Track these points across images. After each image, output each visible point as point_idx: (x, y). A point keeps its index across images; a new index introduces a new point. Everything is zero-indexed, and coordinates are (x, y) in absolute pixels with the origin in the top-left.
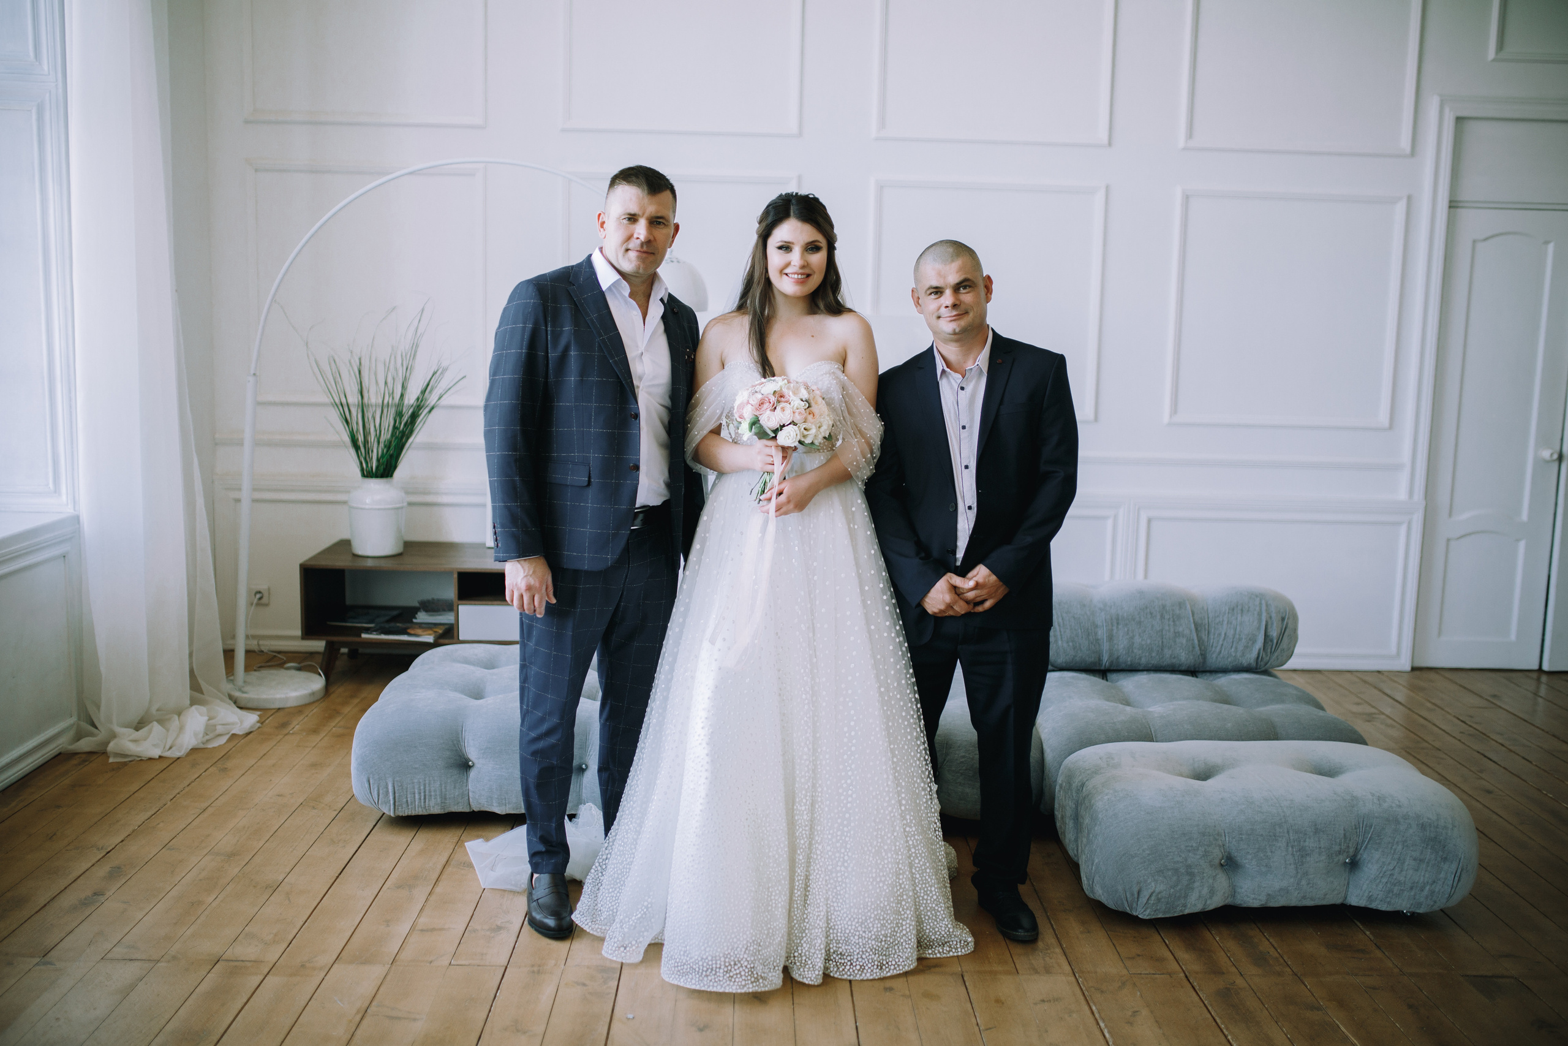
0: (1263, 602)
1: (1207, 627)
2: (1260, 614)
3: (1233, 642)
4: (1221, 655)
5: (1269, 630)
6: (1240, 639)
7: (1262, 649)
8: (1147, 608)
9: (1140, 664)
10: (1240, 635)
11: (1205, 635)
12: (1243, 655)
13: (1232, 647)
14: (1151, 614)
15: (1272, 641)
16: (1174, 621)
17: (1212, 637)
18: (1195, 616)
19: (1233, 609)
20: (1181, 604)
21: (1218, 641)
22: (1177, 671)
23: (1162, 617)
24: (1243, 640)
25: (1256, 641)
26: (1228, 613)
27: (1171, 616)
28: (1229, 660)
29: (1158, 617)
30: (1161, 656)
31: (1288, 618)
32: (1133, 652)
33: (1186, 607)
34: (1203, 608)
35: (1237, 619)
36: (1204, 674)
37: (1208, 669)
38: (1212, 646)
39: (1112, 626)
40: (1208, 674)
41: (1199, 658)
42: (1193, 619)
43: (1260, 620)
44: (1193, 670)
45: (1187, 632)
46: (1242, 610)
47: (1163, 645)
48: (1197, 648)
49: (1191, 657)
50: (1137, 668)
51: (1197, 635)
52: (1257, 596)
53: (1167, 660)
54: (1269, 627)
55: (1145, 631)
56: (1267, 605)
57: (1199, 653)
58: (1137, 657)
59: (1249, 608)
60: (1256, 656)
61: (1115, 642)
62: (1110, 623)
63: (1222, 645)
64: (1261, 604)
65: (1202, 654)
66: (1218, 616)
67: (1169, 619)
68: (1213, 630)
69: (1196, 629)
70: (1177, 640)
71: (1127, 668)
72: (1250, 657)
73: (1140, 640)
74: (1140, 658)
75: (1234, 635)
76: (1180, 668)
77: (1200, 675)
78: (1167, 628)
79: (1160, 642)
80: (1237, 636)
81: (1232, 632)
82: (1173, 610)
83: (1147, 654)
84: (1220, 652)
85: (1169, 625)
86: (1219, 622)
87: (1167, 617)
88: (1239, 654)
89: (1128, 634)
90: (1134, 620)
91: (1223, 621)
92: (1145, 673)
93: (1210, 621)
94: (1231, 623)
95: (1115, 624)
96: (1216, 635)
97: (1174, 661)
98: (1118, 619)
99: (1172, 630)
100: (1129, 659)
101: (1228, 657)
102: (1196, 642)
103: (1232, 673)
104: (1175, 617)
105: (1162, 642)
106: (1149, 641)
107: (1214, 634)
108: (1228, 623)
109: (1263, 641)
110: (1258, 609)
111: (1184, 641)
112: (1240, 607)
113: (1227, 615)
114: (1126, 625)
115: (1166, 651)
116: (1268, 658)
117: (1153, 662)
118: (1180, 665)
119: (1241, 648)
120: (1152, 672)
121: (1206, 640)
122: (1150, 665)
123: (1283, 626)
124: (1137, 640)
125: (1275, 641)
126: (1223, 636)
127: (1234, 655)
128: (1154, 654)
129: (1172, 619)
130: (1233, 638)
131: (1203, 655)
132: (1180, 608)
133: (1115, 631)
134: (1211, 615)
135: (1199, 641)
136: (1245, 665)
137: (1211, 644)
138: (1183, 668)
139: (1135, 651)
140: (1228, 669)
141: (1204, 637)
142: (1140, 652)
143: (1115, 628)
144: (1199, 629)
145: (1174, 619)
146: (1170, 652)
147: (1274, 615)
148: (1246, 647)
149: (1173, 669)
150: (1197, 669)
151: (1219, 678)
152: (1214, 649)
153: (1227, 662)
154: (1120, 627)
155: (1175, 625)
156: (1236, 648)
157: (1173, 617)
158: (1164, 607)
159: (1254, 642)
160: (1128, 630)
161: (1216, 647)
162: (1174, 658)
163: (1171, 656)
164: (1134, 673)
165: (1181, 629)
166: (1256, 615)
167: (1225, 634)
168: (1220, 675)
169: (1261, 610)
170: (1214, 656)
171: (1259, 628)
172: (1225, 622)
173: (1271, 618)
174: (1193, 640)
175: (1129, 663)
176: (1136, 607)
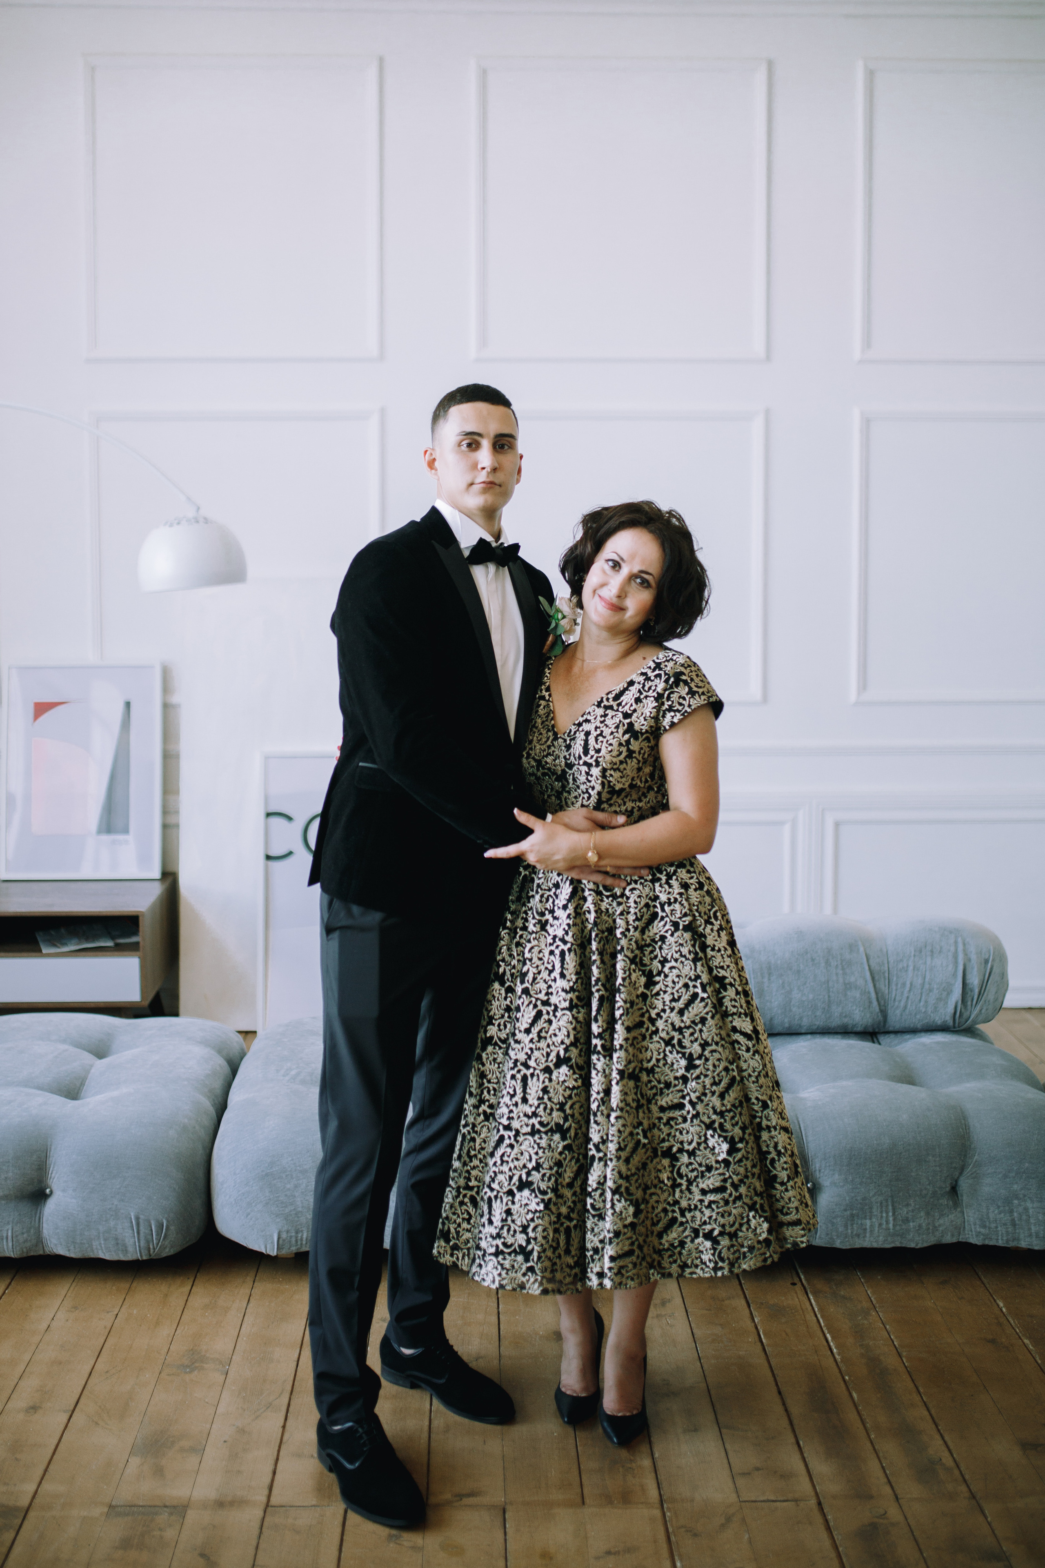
0: (960, 940)
1: (887, 975)
2: (955, 956)
3: (921, 994)
4: (907, 1011)
5: (968, 976)
6: (931, 990)
7: (960, 1002)
8: (807, 953)
9: (800, 1026)
10: (930, 984)
11: (885, 986)
12: (936, 1009)
13: (920, 1000)
14: (813, 960)
15: (972, 990)
16: (843, 969)
17: (894, 988)
18: (871, 961)
19: (921, 951)
20: (852, 947)
21: (902, 993)
22: (851, 1033)
23: (827, 963)
24: (935, 991)
25: (951, 991)
26: (914, 956)
27: (839, 962)
28: (918, 1017)
29: (823, 965)
30: (828, 1015)
31: (993, 960)
32: (790, 1011)
33: (858, 950)
34: (881, 950)
35: (925, 963)
36: (887, 1036)
37: (891, 1029)
38: (895, 999)
39: (763, 977)
40: (892, 1036)
41: (878, 1016)
42: (869, 966)
43: (956, 963)
44: (871, 1030)
45: (860, 982)
46: (932, 951)
47: (829, 1001)
48: (875, 1003)
49: (868, 1015)
50: (799, 1031)
51: (875, 986)
52: (951, 932)
53: (836, 1021)
54: (968, 973)
55: (805, 984)
56: (964, 944)
57: (877, 1009)
58: (797, 1017)
59: (941, 948)
60: (953, 1011)
61: (767, 998)
62: (759, 974)
63: (908, 998)
64: (956, 942)
65: (881, 1011)
66: (902, 960)
67: (837, 966)
68: (895, 979)
69: (873, 979)
70: (849, 993)
71: (784, 1031)
72: (945, 1013)
73: (800, 995)
74: (801, 1018)
75: (923, 985)
76: (855, 1029)
77: (882, 1038)
78: (835, 978)
79: (826, 997)
80: (927, 986)
81: (920, 981)
82: (841, 955)
83: (810, 1013)
84: (905, 1007)
85: (837, 974)
86: (903, 968)
87: (834, 963)
88: (930, 1010)
89: (783, 987)
90: (791, 969)
91: (907, 966)
92: (809, 1036)
93: (890, 967)
94: (918, 970)
95: (766, 976)
96: (899, 986)
97: (845, 1020)
98: (769, 968)
99: (841, 980)
100: (786, 1020)
101: (916, 1014)
102: (873, 995)
103: (923, 1034)
104: (844, 964)
105: (829, 996)
106: (811, 996)
107: (897, 985)
108: (914, 969)
109: (960, 992)
110: (952, 949)
111: (858, 995)
112: (929, 948)
113: (912, 958)
114: (781, 975)
115: (834, 1007)
116: (968, 1013)
117: (817, 1023)
118: (854, 1026)
119: (932, 1000)
120: (818, 1036)
121: (887, 992)
122: (815, 1027)
123: (986, 971)
124: (796, 995)
125: (977, 991)
126: (908, 984)
127: (923, 1011)
128: (818, 1013)
129: (840, 967)
130: (922, 989)
131: (884, 1012)
132: (851, 951)
133: (766, 984)
134: (891, 960)
135: (877, 993)
136: (939, 1022)
137: (893, 996)
138: (859, 1029)
139: (794, 1009)
140: (917, 1028)
141: (882, 987)
142: (801, 1010)
143: (766, 980)
144: (876, 978)
145: (842, 966)
146: (840, 1009)
147: (973, 957)
148: (939, 999)
149: (845, 1032)
150: (877, 1030)
151: (906, 1040)
152: (897, 1003)
153: (917, 1021)
154: (773, 978)
155: (844, 974)
156: (926, 1002)
157: (841, 964)
158: (829, 950)
159: (949, 993)
160: (783, 983)
161: (900, 1001)
162: (845, 1017)
163: (841, 1014)
164: (794, 1037)
165: (852, 979)
166: (950, 957)
167: (911, 984)
168: (908, 1036)
169: (956, 950)
170: (898, 1012)
171: (955, 975)
172: (911, 968)
173: (970, 960)
174: (869, 993)
175: (787, 1025)
176: (792, 952)
